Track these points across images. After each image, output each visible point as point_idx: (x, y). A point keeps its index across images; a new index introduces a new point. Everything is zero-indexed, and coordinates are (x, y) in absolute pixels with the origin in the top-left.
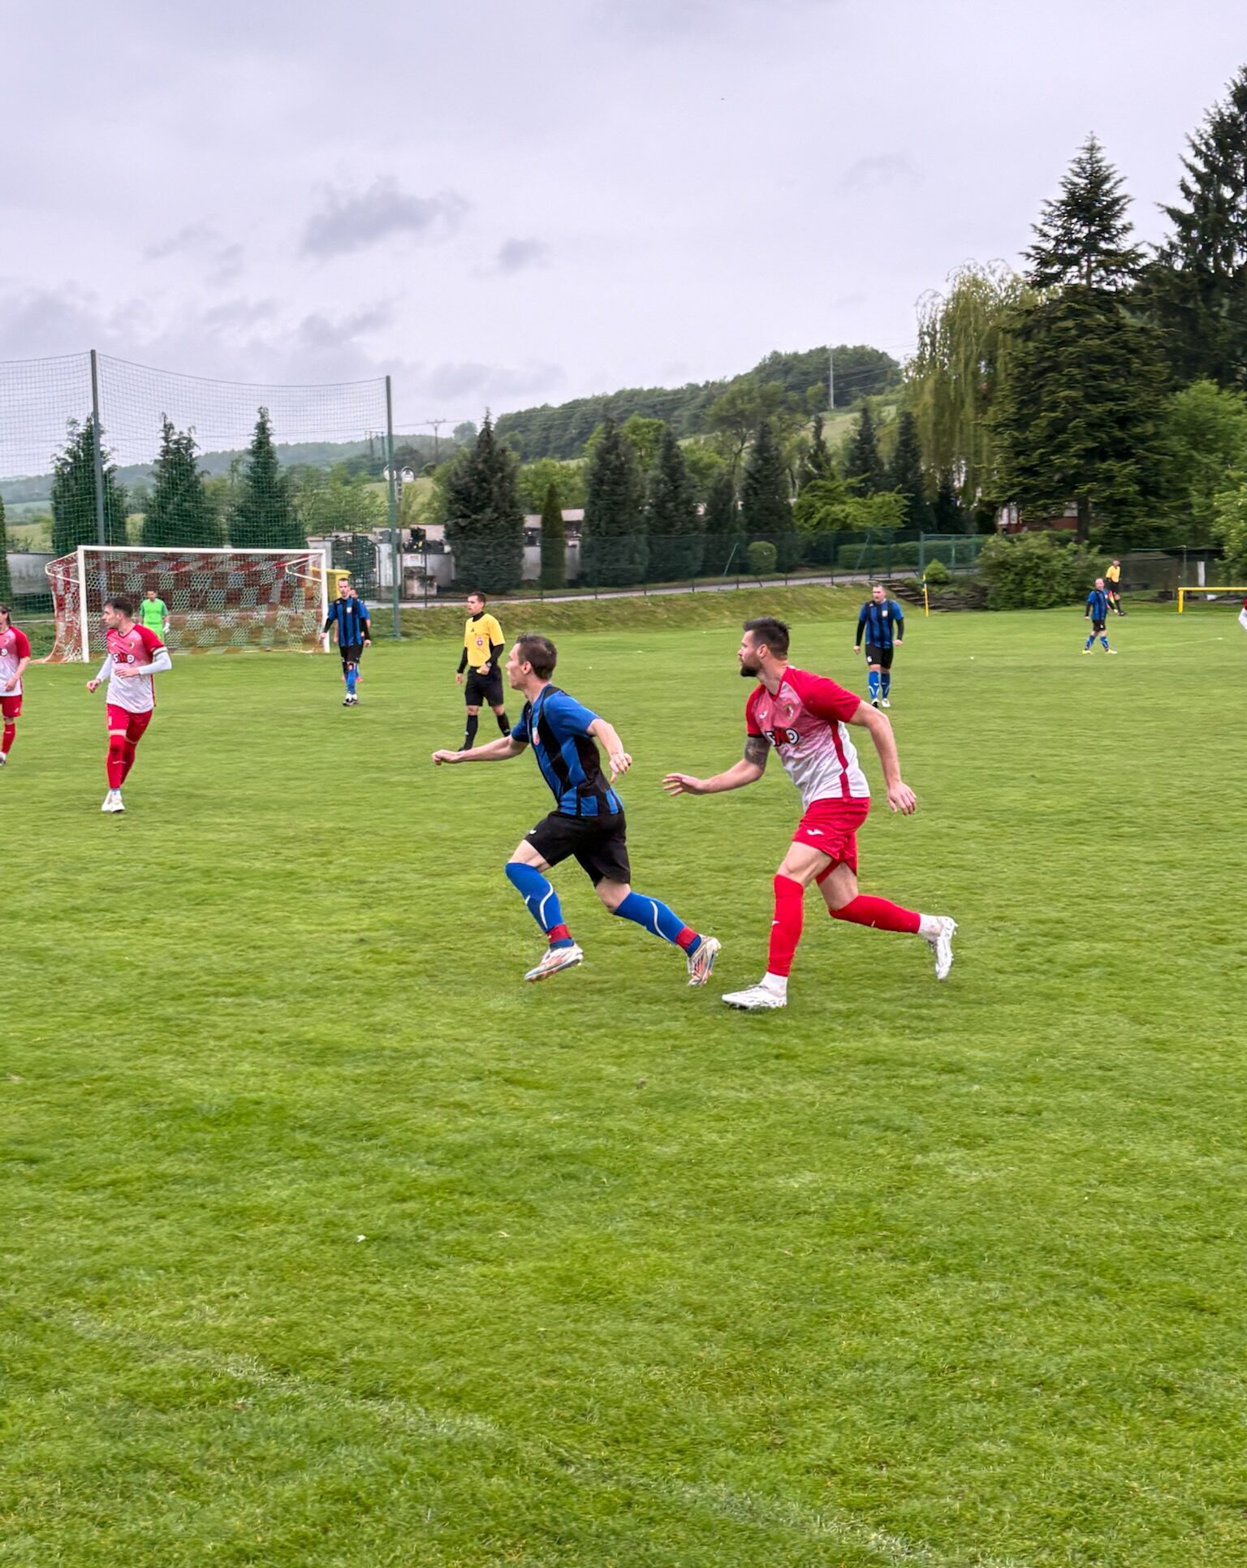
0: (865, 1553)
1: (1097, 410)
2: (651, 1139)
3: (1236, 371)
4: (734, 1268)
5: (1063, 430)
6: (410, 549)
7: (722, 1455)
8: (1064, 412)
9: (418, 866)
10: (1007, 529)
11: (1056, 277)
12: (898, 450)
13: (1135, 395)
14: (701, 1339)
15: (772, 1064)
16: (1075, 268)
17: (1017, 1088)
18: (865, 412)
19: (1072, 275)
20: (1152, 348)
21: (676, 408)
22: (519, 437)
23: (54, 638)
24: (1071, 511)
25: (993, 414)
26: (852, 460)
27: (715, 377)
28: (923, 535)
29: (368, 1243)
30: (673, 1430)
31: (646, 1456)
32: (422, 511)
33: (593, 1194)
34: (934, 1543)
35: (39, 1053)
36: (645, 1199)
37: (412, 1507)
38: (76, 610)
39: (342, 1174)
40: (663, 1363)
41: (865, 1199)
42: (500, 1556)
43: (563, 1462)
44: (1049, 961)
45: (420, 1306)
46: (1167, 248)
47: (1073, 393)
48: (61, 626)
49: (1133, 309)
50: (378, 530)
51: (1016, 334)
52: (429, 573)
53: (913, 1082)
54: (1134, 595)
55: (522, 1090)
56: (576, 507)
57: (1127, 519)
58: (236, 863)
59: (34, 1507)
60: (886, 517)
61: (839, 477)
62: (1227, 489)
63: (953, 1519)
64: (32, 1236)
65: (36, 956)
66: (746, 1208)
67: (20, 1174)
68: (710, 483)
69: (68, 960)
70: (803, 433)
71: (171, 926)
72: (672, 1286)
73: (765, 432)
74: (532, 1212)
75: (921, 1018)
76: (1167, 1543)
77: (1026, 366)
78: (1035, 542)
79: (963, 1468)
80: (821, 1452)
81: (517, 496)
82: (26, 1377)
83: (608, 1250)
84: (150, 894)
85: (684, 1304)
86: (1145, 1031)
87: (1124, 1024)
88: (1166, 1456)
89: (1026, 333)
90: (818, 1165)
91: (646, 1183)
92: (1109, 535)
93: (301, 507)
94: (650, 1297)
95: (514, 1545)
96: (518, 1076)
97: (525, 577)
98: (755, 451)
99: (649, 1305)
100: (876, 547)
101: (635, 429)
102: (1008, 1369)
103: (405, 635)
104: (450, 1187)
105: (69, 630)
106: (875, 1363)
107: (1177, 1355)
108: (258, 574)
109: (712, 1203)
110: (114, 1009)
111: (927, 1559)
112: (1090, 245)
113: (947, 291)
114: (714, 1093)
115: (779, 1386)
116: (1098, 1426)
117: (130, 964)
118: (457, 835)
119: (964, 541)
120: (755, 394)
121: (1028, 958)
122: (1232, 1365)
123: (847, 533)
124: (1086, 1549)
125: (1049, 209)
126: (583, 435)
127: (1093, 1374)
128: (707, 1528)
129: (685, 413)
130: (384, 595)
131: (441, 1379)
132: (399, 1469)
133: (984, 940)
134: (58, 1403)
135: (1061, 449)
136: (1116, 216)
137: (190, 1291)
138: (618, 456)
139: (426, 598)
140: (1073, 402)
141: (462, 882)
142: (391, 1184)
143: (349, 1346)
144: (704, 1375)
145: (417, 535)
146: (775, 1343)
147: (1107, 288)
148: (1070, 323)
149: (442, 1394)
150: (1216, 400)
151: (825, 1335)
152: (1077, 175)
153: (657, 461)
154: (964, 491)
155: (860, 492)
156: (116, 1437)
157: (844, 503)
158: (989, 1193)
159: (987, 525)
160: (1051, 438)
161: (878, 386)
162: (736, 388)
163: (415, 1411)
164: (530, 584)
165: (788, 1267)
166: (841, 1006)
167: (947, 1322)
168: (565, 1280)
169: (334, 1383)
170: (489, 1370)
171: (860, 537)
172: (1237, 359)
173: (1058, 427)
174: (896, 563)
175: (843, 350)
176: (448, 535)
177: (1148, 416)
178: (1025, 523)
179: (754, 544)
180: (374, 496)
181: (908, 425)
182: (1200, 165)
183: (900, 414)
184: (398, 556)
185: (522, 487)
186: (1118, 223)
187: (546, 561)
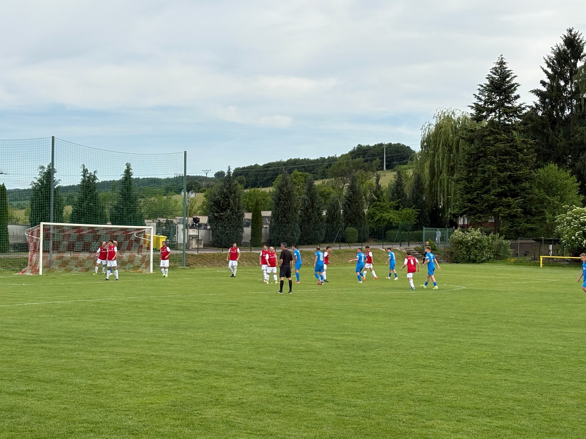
1: (503, 175)
3: (567, 161)
5: (488, 184)
6: (192, 227)
8: (489, 175)
10: (464, 228)
11: (485, 117)
12: (414, 191)
13: (519, 170)
16: (493, 114)
18: (399, 173)
19: (492, 117)
20: (528, 149)
21: (315, 168)
22: (244, 178)
24: (492, 220)
25: (456, 176)
26: (393, 194)
27: (331, 156)
32: (198, 209)
46: (534, 106)
47: (492, 167)
49: (519, 133)
50: (178, 218)
51: (468, 141)
52: (200, 238)
56: (268, 210)
57: (517, 224)
60: (408, 219)
61: (387, 201)
68: (328, 201)
70: (371, 181)
73: (354, 180)
77: (471, 154)
78: (475, 234)
81: (241, 204)
89: (471, 141)
92: (509, 232)
93: (142, 206)
97: (244, 241)
98: (349, 188)
100: (403, 232)
101: (295, 176)
103: (187, 266)
112: (500, 105)
120: (349, 163)
123: (390, 226)
125: (482, 88)
126: (273, 179)
129: (319, 169)
130: (180, 247)
135: (487, 192)
136: (512, 92)
138: (287, 189)
139: (198, 249)
140: (493, 172)
145: (196, 220)
147: (507, 123)
148: (491, 138)
150: (557, 173)
152: (495, 74)
153: (305, 190)
154: (443, 209)
155: (397, 208)
157: (389, 212)
159: (454, 225)
160: (482, 187)
162: (342, 159)
164: (247, 244)
171: (397, 228)
172: (567, 156)
173: (486, 182)
174: (412, 240)
175: (390, 145)
176: (210, 221)
177: (526, 179)
178: (471, 224)
179: (348, 229)
180: (176, 202)
181: (418, 180)
182: (549, 70)
183: (415, 174)
184: (186, 230)
185: (243, 201)
186: (513, 95)
187: (253, 234)
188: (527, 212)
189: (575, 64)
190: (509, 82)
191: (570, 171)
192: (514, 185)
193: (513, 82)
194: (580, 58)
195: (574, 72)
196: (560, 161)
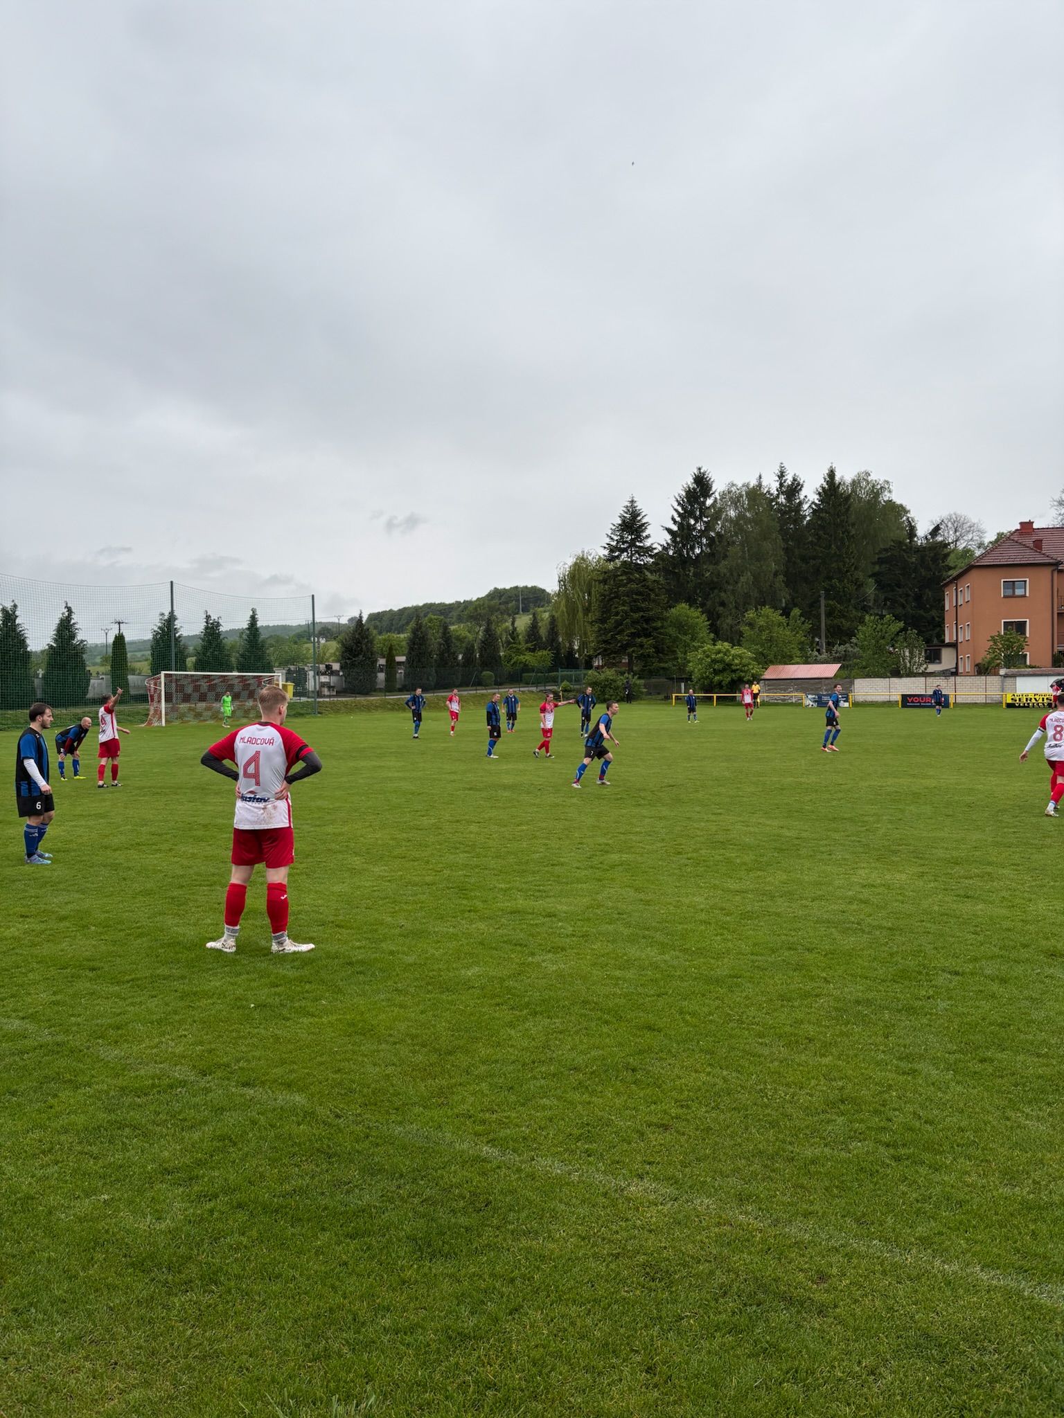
0: (479, 1157)
1: (636, 616)
2: (404, 953)
3: (697, 599)
4: (434, 1016)
5: (621, 624)
6: (324, 674)
7: (417, 1110)
8: (622, 616)
9: (309, 822)
10: (598, 668)
11: (618, 557)
12: (549, 632)
13: (652, 609)
14: (414, 1052)
15: (467, 915)
16: (625, 554)
17: (579, 923)
18: (534, 615)
19: (624, 556)
20: (660, 589)
21: (450, 612)
22: (378, 623)
23: (148, 714)
24: (625, 660)
25: (591, 617)
26: (529, 636)
27: (468, 599)
28: (560, 670)
29: (255, 1008)
30: (395, 1099)
31: (380, 1112)
32: (331, 656)
33: (371, 981)
34: (514, 1151)
35: (107, 915)
36: (396, 983)
37: (258, 1142)
38: (159, 701)
39: (248, 973)
40: (393, 1064)
41: (502, 980)
42: (299, 1166)
43: (338, 1116)
44: (601, 863)
45: (277, 1039)
46: (666, 545)
47: (625, 608)
48: (152, 709)
49: (651, 572)
50: (310, 665)
51: (600, 582)
52: (332, 684)
53: (532, 922)
54: (654, 697)
55: (343, 930)
56: (403, 655)
57: (650, 664)
58: (220, 821)
59: (62, 1150)
60: (544, 661)
61: (523, 643)
62: (693, 651)
63: (525, 1139)
64: (86, 1008)
65: (115, 867)
66: (444, 986)
67: (86, 976)
68: (464, 645)
69: (129, 868)
70: (507, 624)
71: (184, 852)
72: (403, 1027)
73: (489, 623)
74: (340, 991)
75: (539, 891)
76: (625, 1146)
77: (604, 595)
78: (609, 673)
79: (533, 1112)
80: (465, 1107)
81: (375, 649)
82: (70, 1081)
83: (374, 1009)
84: (175, 837)
85: (408, 1035)
86: (642, 896)
87: (632, 893)
88: (630, 1103)
89: (605, 582)
90: (482, 963)
91: (398, 975)
92: (642, 671)
93: (272, 654)
94: (392, 1032)
95: (306, 1160)
96: (342, 923)
97: (378, 687)
98: (485, 631)
99: (390, 1035)
100: (539, 674)
101: (431, 620)
102: (559, 1062)
103: (319, 713)
104: (301, 980)
105: (156, 711)
106: (496, 1061)
107: (640, 1052)
108: (249, 684)
109: (428, 984)
110: (148, 893)
111: (510, 1159)
112: (632, 544)
113: (570, 561)
114: (437, 930)
115: (449, 1075)
116: (600, 1088)
117: (160, 870)
118: (331, 807)
119: (578, 672)
120: (486, 606)
121: (592, 862)
122: (665, 1057)
123: (526, 668)
124: (587, 1151)
125: (614, 528)
126: (407, 623)
127: (599, 1063)
128: (405, 1148)
129: (455, 614)
130: (310, 695)
131: (282, 1076)
132: (254, 1123)
133: (573, 854)
134: (84, 1094)
135: (620, 632)
136: (643, 531)
137: (163, 1034)
138: (422, 633)
139: (330, 696)
140: (626, 612)
141: (330, 829)
142: (272, 978)
143: (238, 1061)
144: (413, 1070)
145: (329, 667)
146: (450, 1053)
147: (638, 562)
148: (624, 578)
149: (281, 1084)
150: (688, 612)
151: (474, 1047)
152: (626, 513)
153: (440, 635)
154: (579, 650)
155: (533, 650)
156: (111, 1111)
157: (525, 655)
158: (560, 975)
159: (589, 666)
160: (616, 628)
161: (542, 604)
162: (478, 603)
163: (267, 1092)
164: (380, 690)
165: (461, 1015)
166: (503, 886)
167: (534, 1039)
168: (352, 1024)
169: (228, 1079)
170: (307, 1071)
171: (533, 670)
172: (697, 595)
173: (619, 623)
174: (549, 682)
175: (526, 587)
176: (341, 668)
177: (659, 618)
178: (605, 665)
179: (484, 673)
180: (308, 649)
181: (553, 621)
182: (680, 509)
183: (550, 616)
184: (317, 677)
185: (377, 646)
186: (644, 534)
187: (387, 680)
188: (658, 651)
189: (704, 503)
190: (640, 520)
191: (700, 610)
192: (647, 624)
193: (644, 521)
194: (709, 496)
195: (704, 510)
196: (691, 602)
